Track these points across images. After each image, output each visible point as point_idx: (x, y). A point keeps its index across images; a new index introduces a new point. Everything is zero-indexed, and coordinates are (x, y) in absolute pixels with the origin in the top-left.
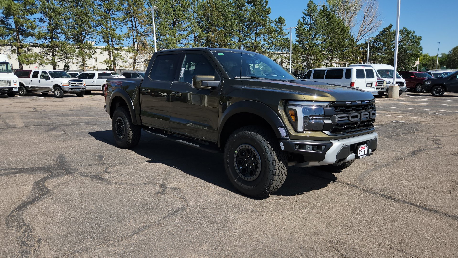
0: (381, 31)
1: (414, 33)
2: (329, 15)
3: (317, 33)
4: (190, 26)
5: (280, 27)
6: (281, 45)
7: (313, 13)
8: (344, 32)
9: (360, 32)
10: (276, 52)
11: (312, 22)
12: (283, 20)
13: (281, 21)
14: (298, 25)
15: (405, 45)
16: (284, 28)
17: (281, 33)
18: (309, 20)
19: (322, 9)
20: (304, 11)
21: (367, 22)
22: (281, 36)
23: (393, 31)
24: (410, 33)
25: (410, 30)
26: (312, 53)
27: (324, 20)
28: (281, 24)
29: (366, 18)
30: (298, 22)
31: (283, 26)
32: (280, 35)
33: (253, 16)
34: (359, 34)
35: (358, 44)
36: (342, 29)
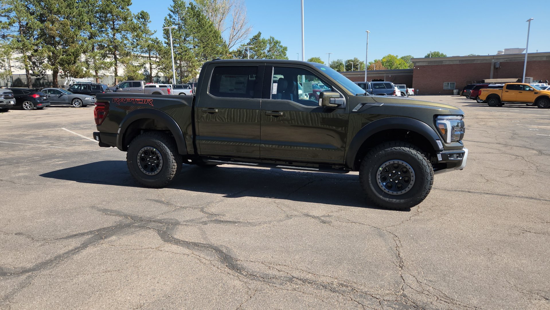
0: (251, 38)
1: (280, 43)
2: (199, 15)
3: (187, 35)
4: (13, 10)
5: (143, 24)
6: (148, 46)
7: (181, 10)
8: (217, 37)
9: (231, 38)
10: (142, 55)
11: (180, 21)
12: (147, 15)
13: (143, 16)
14: (165, 23)
15: (273, 55)
16: (149, 25)
17: (146, 31)
18: (177, 18)
19: (190, 6)
20: (170, 7)
21: (238, 27)
22: (147, 35)
23: (261, 39)
24: (277, 42)
25: (277, 40)
26: (186, 58)
27: (193, 21)
28: (145, 20)
29: (235, 23)
30: (165, 20)
31: (147, 23)
32: (145, 34)
33: (108, 6)
34: (231, 39)
35: (231, 50)
36: (214, 33)
